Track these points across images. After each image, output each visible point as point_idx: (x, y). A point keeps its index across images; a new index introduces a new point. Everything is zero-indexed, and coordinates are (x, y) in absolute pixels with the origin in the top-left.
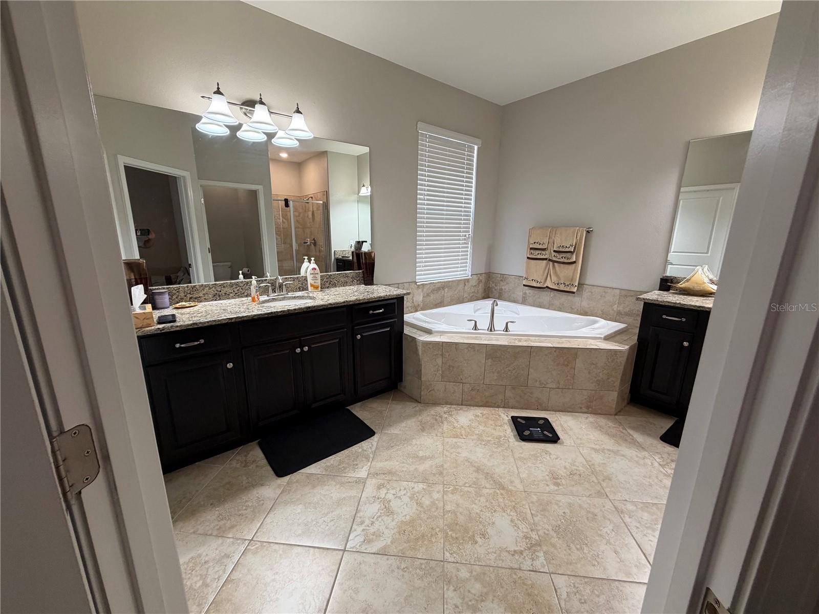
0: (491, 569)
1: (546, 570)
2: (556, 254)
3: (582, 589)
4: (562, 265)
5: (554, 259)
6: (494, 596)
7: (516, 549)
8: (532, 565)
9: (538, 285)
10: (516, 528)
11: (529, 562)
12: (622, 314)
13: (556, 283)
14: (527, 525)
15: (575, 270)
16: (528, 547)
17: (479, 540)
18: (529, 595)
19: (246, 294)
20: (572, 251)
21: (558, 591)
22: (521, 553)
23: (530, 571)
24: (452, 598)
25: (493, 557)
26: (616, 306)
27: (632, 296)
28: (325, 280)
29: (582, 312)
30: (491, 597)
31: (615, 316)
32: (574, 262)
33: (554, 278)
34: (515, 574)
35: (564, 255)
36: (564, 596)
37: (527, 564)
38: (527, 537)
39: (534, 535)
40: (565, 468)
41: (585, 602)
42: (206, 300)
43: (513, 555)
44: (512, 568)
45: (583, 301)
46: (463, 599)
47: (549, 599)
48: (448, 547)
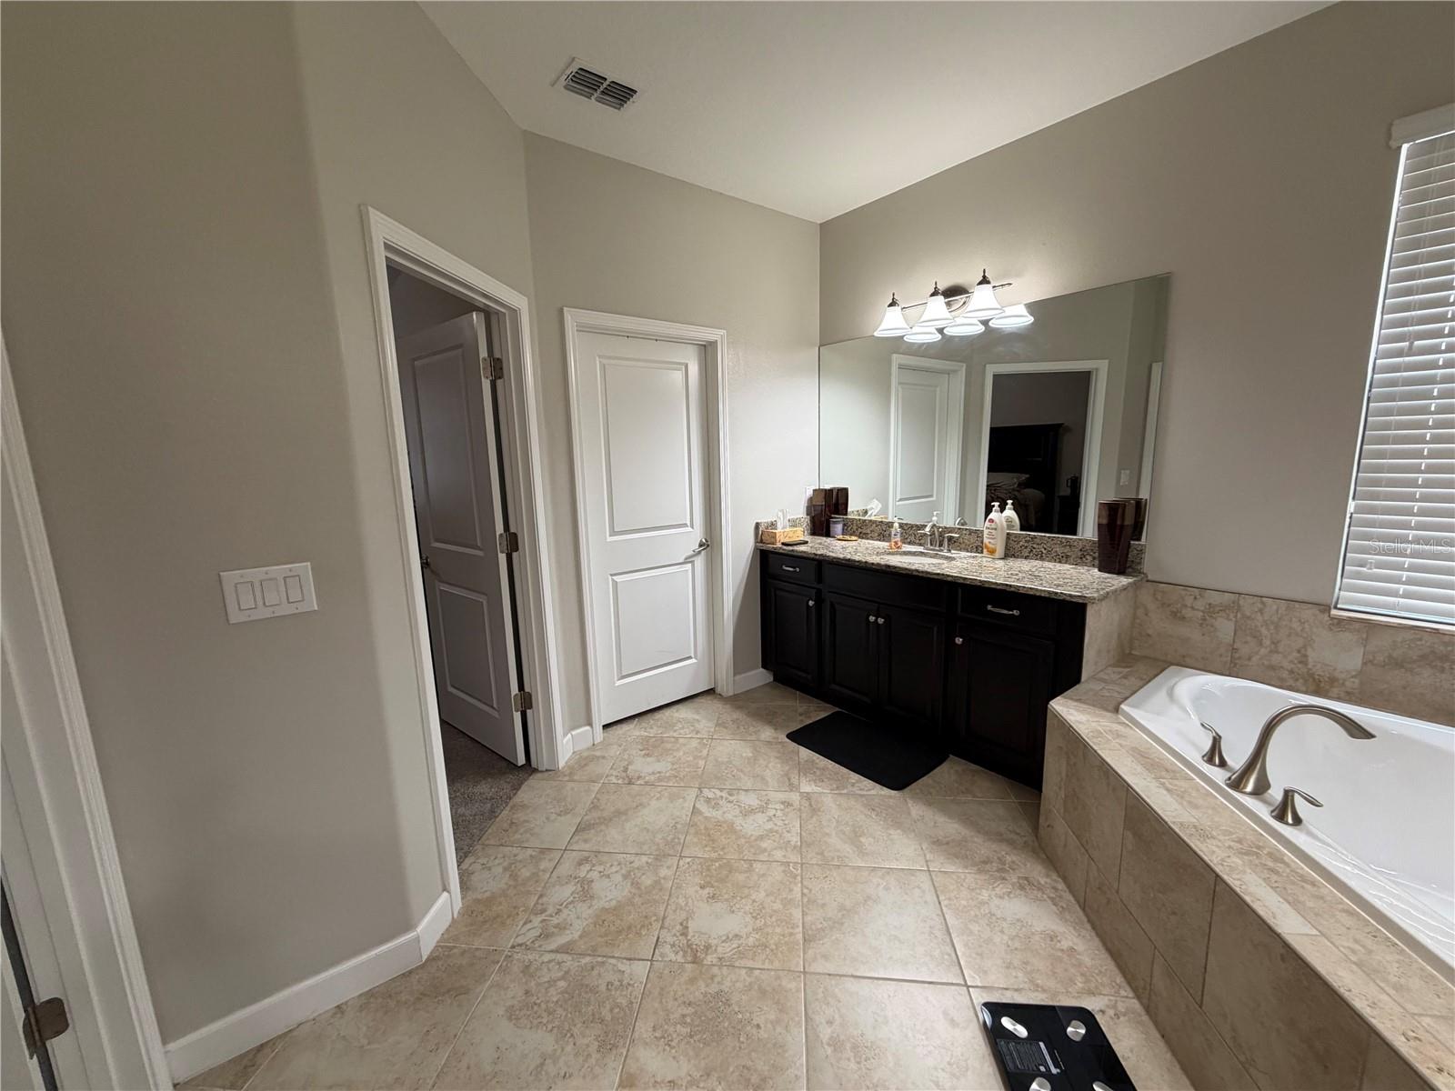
0: (667, 898)
1: (657, 957)
3: (624, 993)
6: (635, 894)
7: (690, 929)
8: (665, 942)
10: (724, 938)
11: (670, 939)
14: (729, 955)
16: (691, 945)
17: (707, 890)
18: (629, 928)
19: (909, 540)
21: (628, 962)
22: (684, 934)
23: (658, 938)
24: (639, 860)
25: (681, 901)
28: (1021, 543)
30: (633, 891)
34: (656, 920)
36: (621, 967)
37: (667, 937)
38: (708, 949)
39: (710, 959)
41: (608, 989)
42: (872, 538)
43: (681, 924)
44: (664, 918)
46: (638, 868)
47: (620, 948)
48: (697, 861)
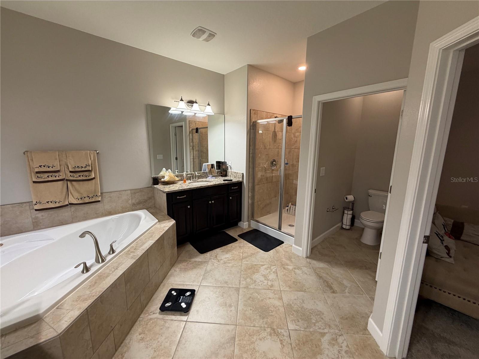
1: (287, 331)
2: (72, 174)
3: (292, 319)
4: (81, 183)
5: (71, 178)
7: (280, 343)
8: (287, 337)
9: (57, 205)
12: (135, 205)
13: (79, 198)
14: (262, 332)
15: (96, 184)
16: (277, 336)
18: (304, 344)
20: (91, 169)
21: (296, 329)
23: (290, 339)
26: (130, 201)
27: (138, 192)
29: (106, 213)
31: (131, 207)
32: (94, 178)
33: (76, 195)
34: (295, 347)
35: (81, 174)
36: (298, 327)
38: (270, 334)
39: (269, 330)
40: (218, 297)
43: (284, 346)
44: (292, 349)
45: (106, 205)
47: (301, 335)
